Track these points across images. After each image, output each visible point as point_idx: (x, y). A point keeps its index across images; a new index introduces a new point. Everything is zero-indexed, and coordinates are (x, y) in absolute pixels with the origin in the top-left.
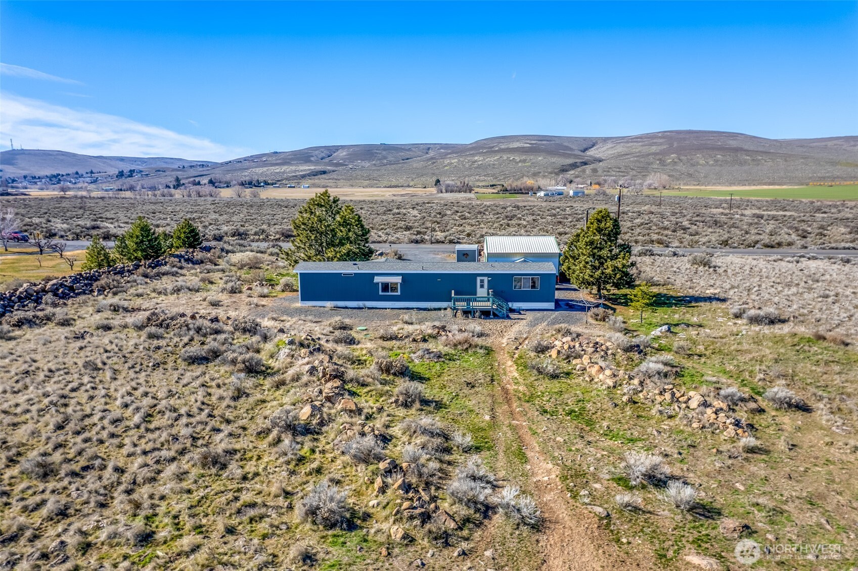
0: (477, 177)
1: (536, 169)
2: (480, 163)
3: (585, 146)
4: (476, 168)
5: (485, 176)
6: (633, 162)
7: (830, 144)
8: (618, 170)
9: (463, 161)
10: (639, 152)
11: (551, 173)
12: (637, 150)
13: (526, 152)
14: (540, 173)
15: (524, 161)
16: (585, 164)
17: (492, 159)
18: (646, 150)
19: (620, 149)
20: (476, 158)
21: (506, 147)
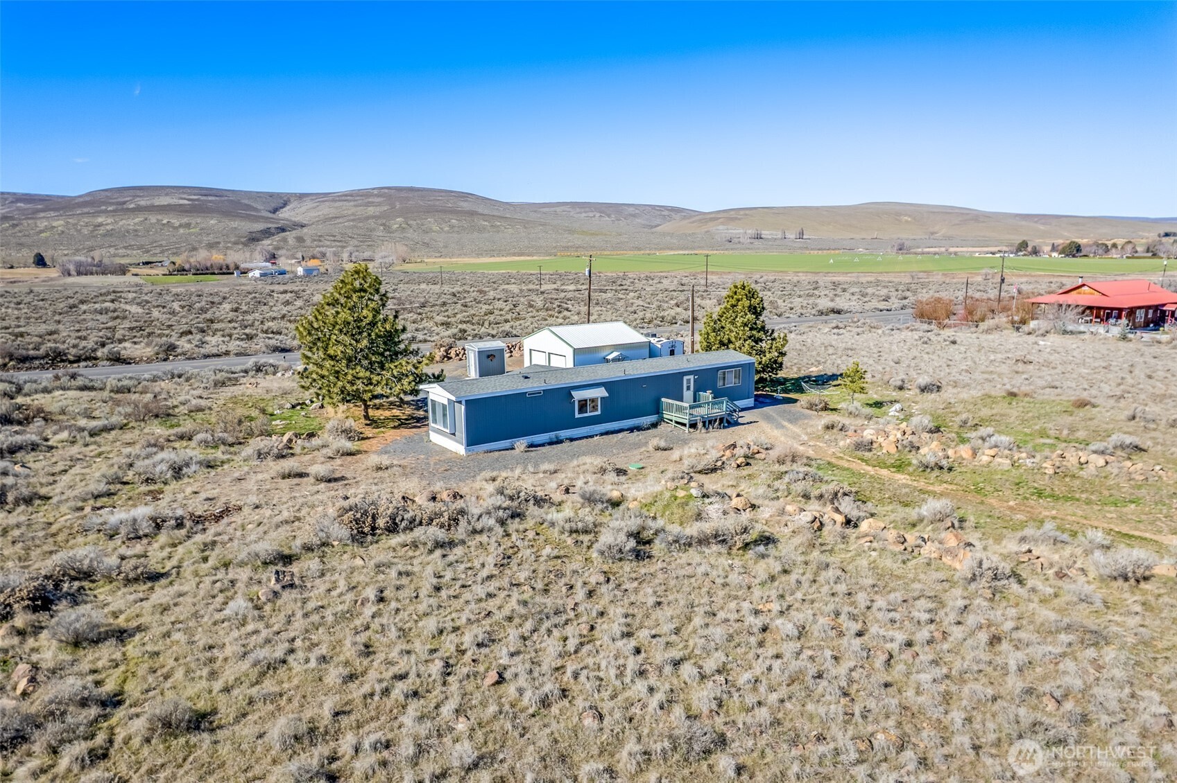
0: (112, 250)
1: (211, 238)
2: (109, 227)
3: (274, 205)
4: (104, 236)
5: (125, 248)
6: (349, 227)
7: (559, 209)
8: (332, 238)
9: (76, 224)
10: (353, 214)
11: (236, 243)
12: (350, 212)
13: (186, 211)
14: (219, 243)
15: (188, 226)
16: (283, 230)
17: (131, 222)
18: (360, 211)
19: (326, 210)
20: (100, 220)
21: (149, 203)
